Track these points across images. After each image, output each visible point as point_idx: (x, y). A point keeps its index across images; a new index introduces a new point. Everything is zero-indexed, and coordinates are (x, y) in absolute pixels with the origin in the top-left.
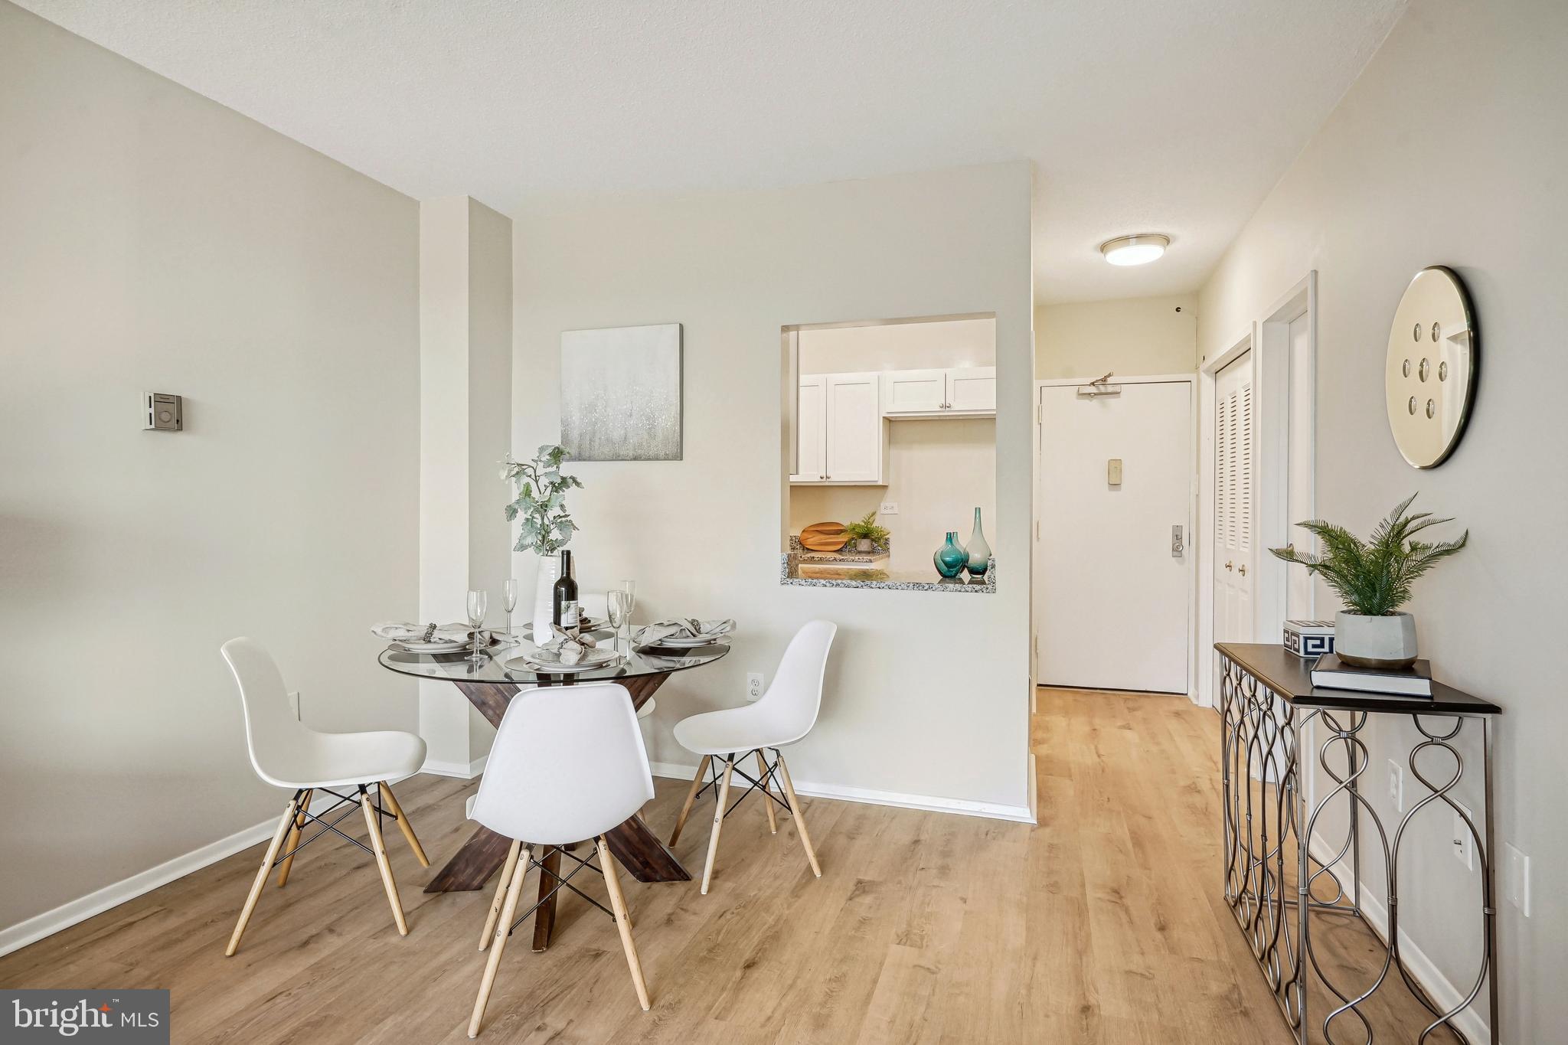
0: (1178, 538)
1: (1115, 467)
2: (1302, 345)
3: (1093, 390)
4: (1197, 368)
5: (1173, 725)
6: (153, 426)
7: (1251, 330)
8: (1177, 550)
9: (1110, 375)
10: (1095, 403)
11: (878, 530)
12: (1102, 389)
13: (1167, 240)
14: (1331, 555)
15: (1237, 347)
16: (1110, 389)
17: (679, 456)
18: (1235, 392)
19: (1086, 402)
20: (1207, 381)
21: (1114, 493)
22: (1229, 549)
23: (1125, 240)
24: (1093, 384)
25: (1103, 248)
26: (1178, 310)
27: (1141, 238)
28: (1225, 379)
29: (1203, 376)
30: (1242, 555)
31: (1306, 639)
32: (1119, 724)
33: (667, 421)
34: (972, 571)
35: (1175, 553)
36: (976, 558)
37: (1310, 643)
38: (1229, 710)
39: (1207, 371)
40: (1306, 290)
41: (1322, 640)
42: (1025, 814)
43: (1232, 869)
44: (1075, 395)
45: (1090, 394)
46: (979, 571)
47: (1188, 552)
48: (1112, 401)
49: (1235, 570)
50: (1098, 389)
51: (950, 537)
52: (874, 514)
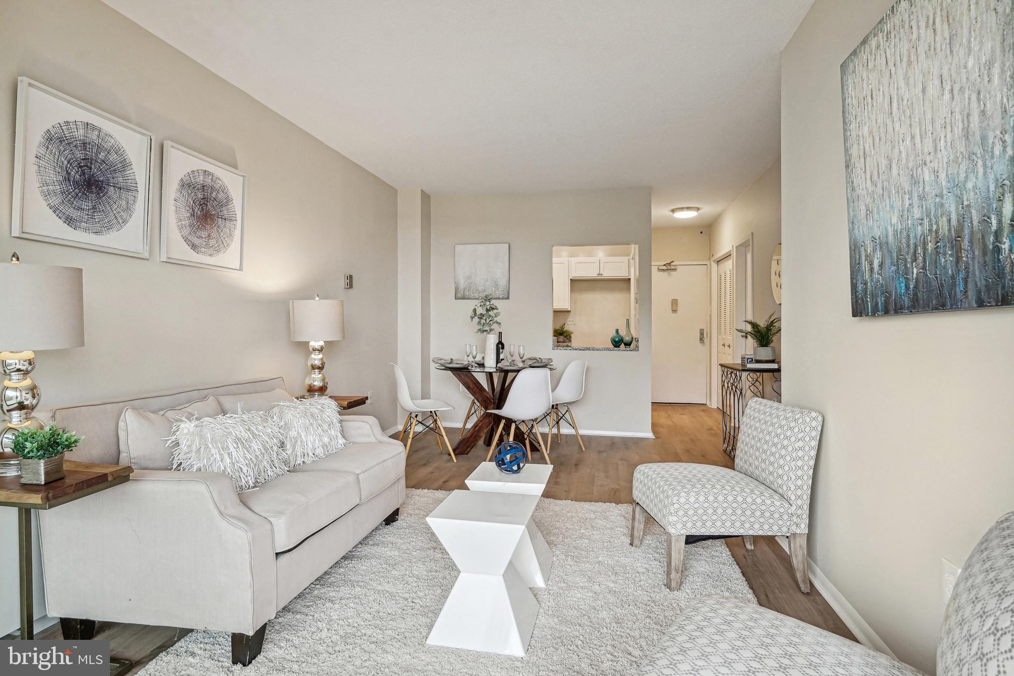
0: (702, 334)
1: (675, 303)
2: (749, 256)
3: (665, 268)
4: (710, 259)
5: (701, 413)
6: (349, 287)
7: (731, 248)
8: (702, 340)
9: (673, 262)
10: (665, 273)
11: (566, 331)
12: (669, 267)
13: (698, 209)
14: (752, 329)
15: (726, 254)
16: (672, 267)
17: (508, 298)
18: (726, 271)
19: (661, 273)
20: (714, 265)
21: (674, 315)
22: (724, 338)
23: (682, 209)
24: (665, 265)
25: (673, 211)
26: (701, 233)
27: (688, 208)
28: (722, 265)
29: (712, 263)
30: (729, 339)
31: (747, 359)
32: (679, 413)
33: (503, 282)
34: (626, 344)
35: (701, 341)
36: (627, 339)
37: (749, 360)
38: (724, 385)
39: (714, 261)
40: (750, 239)
41: (752, 359)
42: (650, 435)
43: (725, 438)
44: (657, 270)
45: (663, 270)
46: (628, 344)
47: (706, 340)
48: (673, 273)
49: (726, 346)
50: (667, 267)
51: (617, 331)
52: (565, 324)
